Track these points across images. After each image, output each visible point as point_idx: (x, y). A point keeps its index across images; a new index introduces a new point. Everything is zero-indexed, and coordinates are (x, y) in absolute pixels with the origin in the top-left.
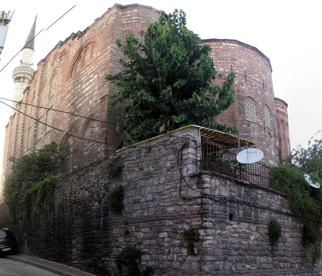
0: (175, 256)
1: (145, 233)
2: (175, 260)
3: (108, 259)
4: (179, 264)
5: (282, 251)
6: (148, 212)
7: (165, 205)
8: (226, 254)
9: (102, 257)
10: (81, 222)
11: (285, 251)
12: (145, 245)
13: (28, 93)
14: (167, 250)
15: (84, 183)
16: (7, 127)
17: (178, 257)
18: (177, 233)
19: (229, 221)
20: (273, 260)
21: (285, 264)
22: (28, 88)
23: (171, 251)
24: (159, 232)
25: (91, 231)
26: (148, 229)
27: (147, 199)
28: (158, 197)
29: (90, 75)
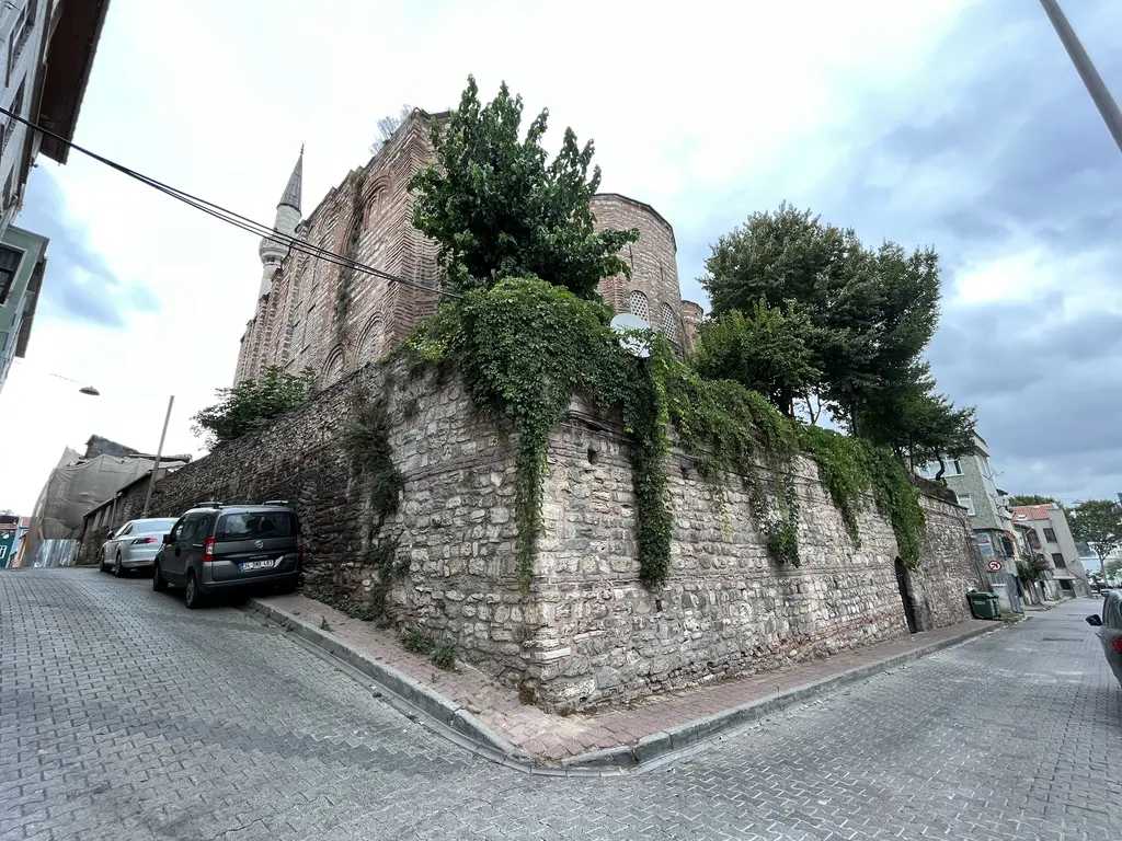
0: (476, 544)
1: (420, 503)
2: (475, 554)
3: (351, 564)
4: (482, 563)
5: (712, 530)
6: (430, 459)
7: (460, 440)
8: (585, 535)
9: (341, 562)
10: (313, 493)
11: (719, 530)
12: (421, 528)
13: (280, 280)
14: (460, 535)
15: (326, 416)
16: (242, 340)
17: (481, 546)
18: (479, 494)
19: (587, 465)
20: (696, 550)
21: (725, 560)
22: (279, 271)
23: (468, 536)
24: (445, 497)
25: (328, 507)
26: (428, 493)
27: (429, 433)
28: (447, 426)
29: (376, 243)
